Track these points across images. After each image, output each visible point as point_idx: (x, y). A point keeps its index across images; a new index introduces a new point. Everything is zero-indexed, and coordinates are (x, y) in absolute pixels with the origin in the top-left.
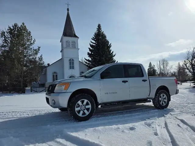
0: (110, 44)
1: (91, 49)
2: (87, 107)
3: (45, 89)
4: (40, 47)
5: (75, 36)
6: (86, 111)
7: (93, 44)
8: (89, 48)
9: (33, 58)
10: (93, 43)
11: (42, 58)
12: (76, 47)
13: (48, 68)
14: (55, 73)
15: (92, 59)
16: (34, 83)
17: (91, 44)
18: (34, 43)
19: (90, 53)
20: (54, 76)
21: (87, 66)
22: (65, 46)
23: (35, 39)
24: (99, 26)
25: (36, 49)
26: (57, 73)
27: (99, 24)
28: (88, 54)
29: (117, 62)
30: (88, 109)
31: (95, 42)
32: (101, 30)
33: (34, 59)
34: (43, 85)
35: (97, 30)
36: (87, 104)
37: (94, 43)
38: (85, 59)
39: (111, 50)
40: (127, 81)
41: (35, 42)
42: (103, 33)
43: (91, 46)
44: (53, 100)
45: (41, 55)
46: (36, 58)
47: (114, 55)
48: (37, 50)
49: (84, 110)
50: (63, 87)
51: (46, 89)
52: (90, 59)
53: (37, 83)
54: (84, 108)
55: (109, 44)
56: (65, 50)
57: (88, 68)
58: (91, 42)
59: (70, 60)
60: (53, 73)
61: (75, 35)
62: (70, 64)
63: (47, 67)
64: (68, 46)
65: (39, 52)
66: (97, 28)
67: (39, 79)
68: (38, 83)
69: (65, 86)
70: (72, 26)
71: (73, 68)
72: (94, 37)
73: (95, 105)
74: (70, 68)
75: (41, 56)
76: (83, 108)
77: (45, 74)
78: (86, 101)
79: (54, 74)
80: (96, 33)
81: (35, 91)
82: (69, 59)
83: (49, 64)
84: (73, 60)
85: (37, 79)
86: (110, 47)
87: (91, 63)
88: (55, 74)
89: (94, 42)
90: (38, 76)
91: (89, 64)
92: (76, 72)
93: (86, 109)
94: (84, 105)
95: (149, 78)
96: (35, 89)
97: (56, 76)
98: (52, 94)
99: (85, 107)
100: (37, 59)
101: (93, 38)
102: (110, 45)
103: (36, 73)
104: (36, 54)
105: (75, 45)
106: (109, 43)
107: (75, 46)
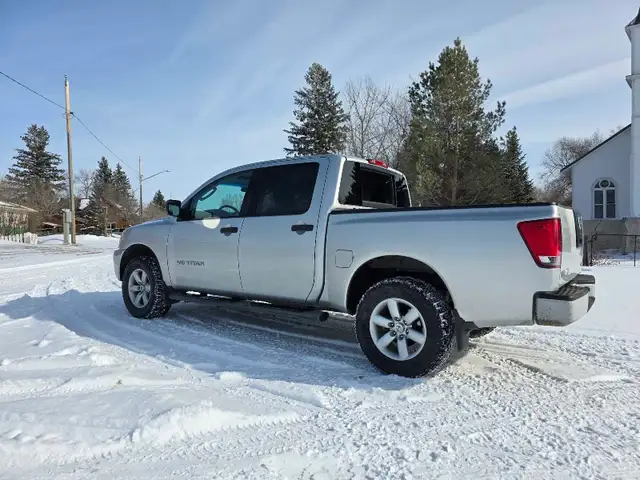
6: (144, 297)
14: (604, 183)
26: (612, 185)
40: (235, 230)
54: (143, 289)
60: (597, 186)
78: (144, 274)
79: (602, 189)
94: (143, 282)
97: (611, 195)
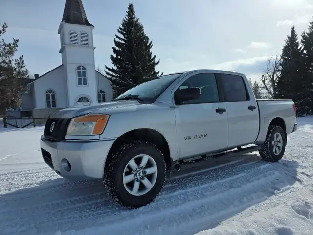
0: (151, 42)
1: (117, 48)
2: (149, 171)
3: (32, 121)
4: (18, 40)
5: (87, 24)
6: (146, 182)
7: (120, 41)
8: (113, 48)
9: (4, 62)
10: (120, 38)
11: (23, 61)
12: (90, 44)
13: (36, 83)
14: (50, 91)
15: (118, 67)
16: (11, 109)
17: (117, 40)
18: (4, 30)
19: (115, 56)
20: (48, 97)
21: (110, 79)
22: (67, 40)
23: (6, 24)
24: (131, 8)
25: (10, 44)
27: (131, 3)
28: (112, 58)
29: (162, 75)
30: (150, 177)
31: (124, 38)
32: (134, 16)
33: (7, 63)
34: (27, 114)
35: (127, 15)
36: (149, 165)
37: (122, 39)
38: (106, 67)
39: (151, 53)
40: (224, 110)
41: (6, 29)
42: (137, 21)
43: (117, 43)
44: (64, 160)
45: (21, 56)
46: (10, 61)
47: (156, 62)
48: (12, 45)
49: (142, 178)
50: (92, 127)
51: (34, 121)
52: (115, 68)
53: (17, 110)
54: (142, 175)
55: (149, 41)
56: (68, 49)
57: (112, 83)
58: (117, 37)
59: (79, 68)
60: (47, 92)
61: (86, 20)
62: (79, 75)
63: (34, 80)
64: (73, 41)
65: (16, 51)
66: (128, 10)
67: (19, 102)
68: (19, 110)
69: (95, 123)
70: (80, 3)
71: (85, 83)
72: (123, 28)
73: (165, 165)
74: (80, 83)
75: (20, 58)
76: (140, 174)
77: (31, 94)
78: (146, 158)
79: (49, 93)
80: (124, 20)
81: (13, 126)
82: (76, 66)
83: (36, 76)
84: (84, 68)
85: (16, 103)
86: (150, 47)
87: (117, 74)
88: (51, 94)
89: (122, 36)
90: (16, 97)
91: (113, 76)
92: (91, 90)
93: (145, 176)
94: (142, 168)
95: (258, 102)
96: (13, 122)
97: (54, 97)
98: (60, 144)
99: (144, 172)
100: (13, 64)
101: (121, 29)
102: (150, 44)
103: (12, 91)
104: (11, 53)
105: (86, 40)
106: (148, 39)
107: (86, 42)
